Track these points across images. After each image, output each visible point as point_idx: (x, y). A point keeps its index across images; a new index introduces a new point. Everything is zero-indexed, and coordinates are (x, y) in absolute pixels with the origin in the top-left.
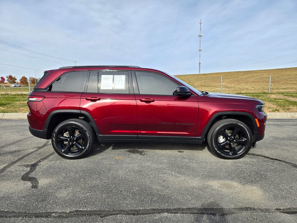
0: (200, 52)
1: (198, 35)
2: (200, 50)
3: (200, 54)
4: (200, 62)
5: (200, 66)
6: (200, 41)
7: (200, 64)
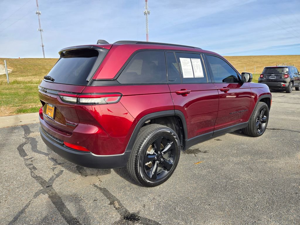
0: (41, 33)
1: (36, 12)
2: (41, 31)
3: (41, 34)
4: (42, 44)
5: (43, 49)
6: (39, 19)
7: (43, 46)
